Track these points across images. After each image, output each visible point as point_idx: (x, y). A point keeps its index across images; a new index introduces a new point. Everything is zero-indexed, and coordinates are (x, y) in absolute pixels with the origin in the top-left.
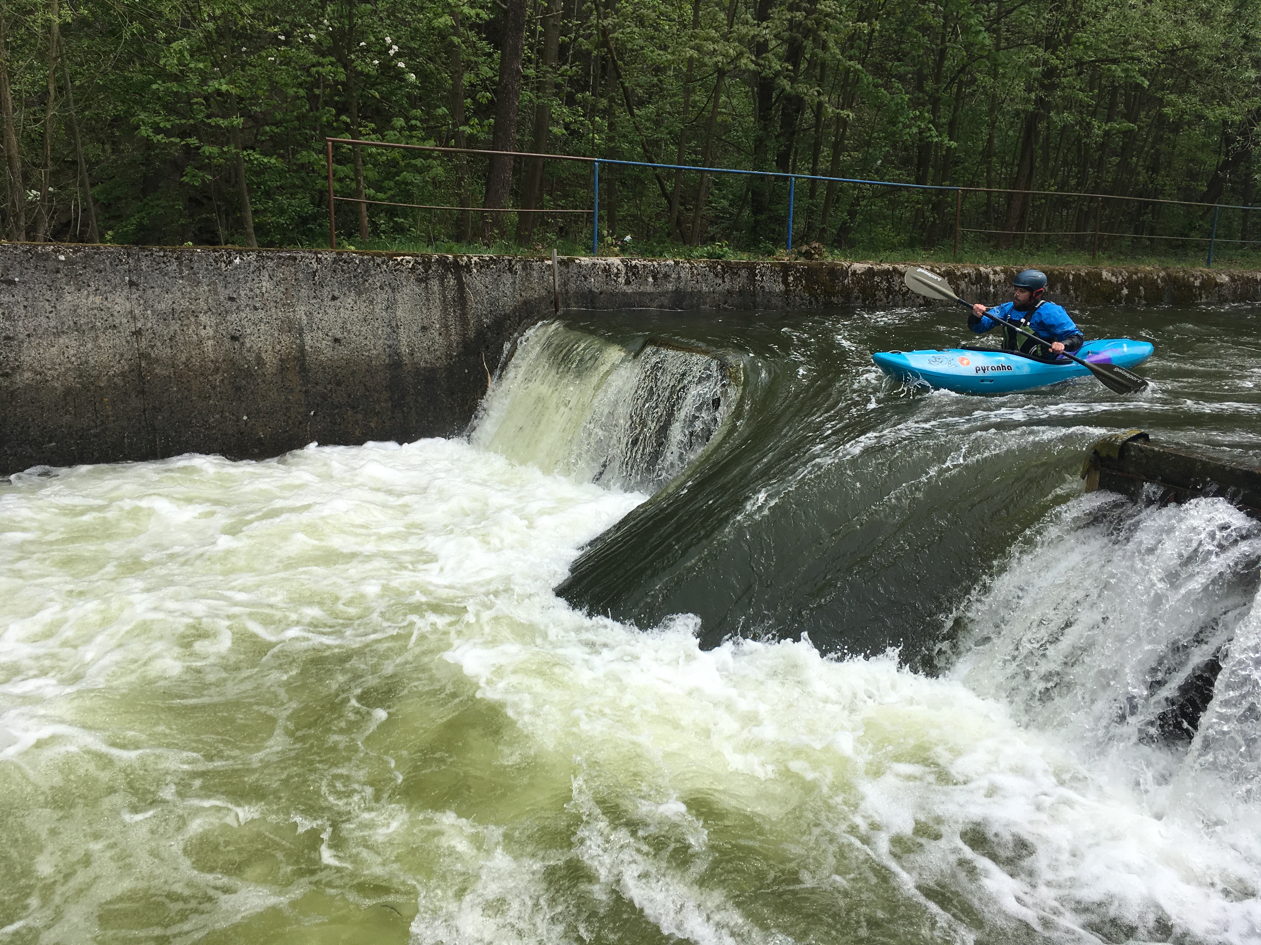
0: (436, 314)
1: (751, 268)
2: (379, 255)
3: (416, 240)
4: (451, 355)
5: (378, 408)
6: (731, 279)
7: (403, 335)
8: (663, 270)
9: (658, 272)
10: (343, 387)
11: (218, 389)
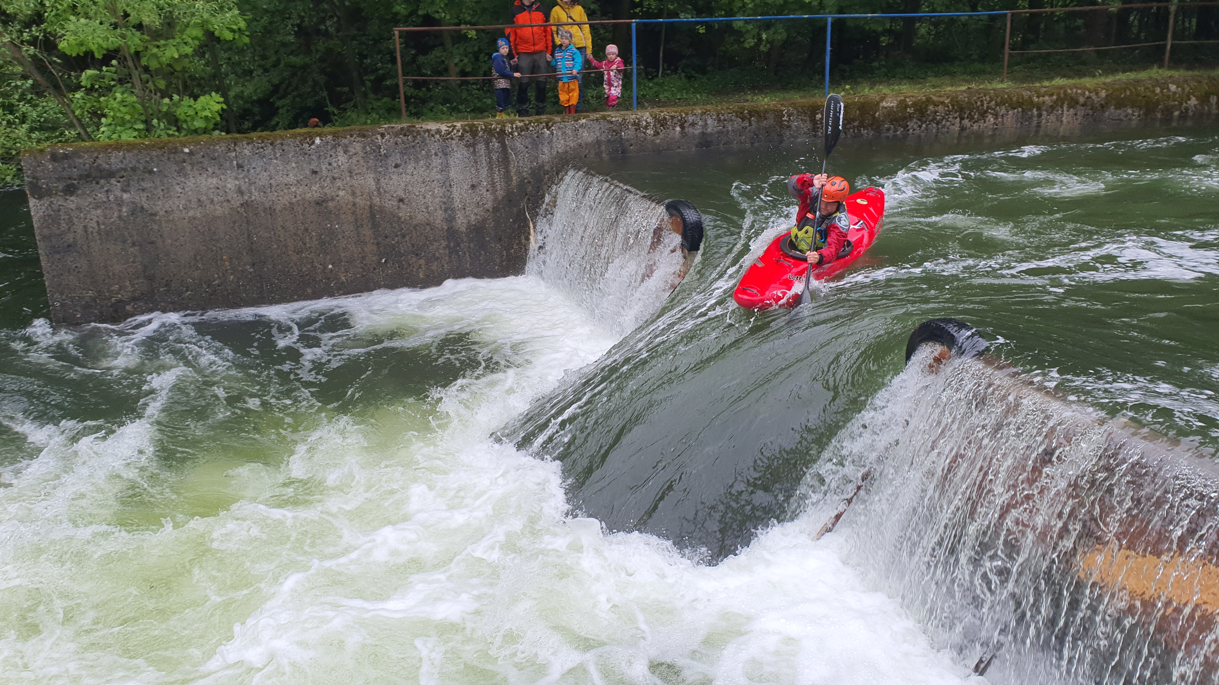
0: (484, 173)
4: (497, 207)
5: (437, 254)
6: (758, 121)
7: (456, 193)
8: (691, 119)
9: (686, 121)
10: (408, 237)
11: (308, 245)
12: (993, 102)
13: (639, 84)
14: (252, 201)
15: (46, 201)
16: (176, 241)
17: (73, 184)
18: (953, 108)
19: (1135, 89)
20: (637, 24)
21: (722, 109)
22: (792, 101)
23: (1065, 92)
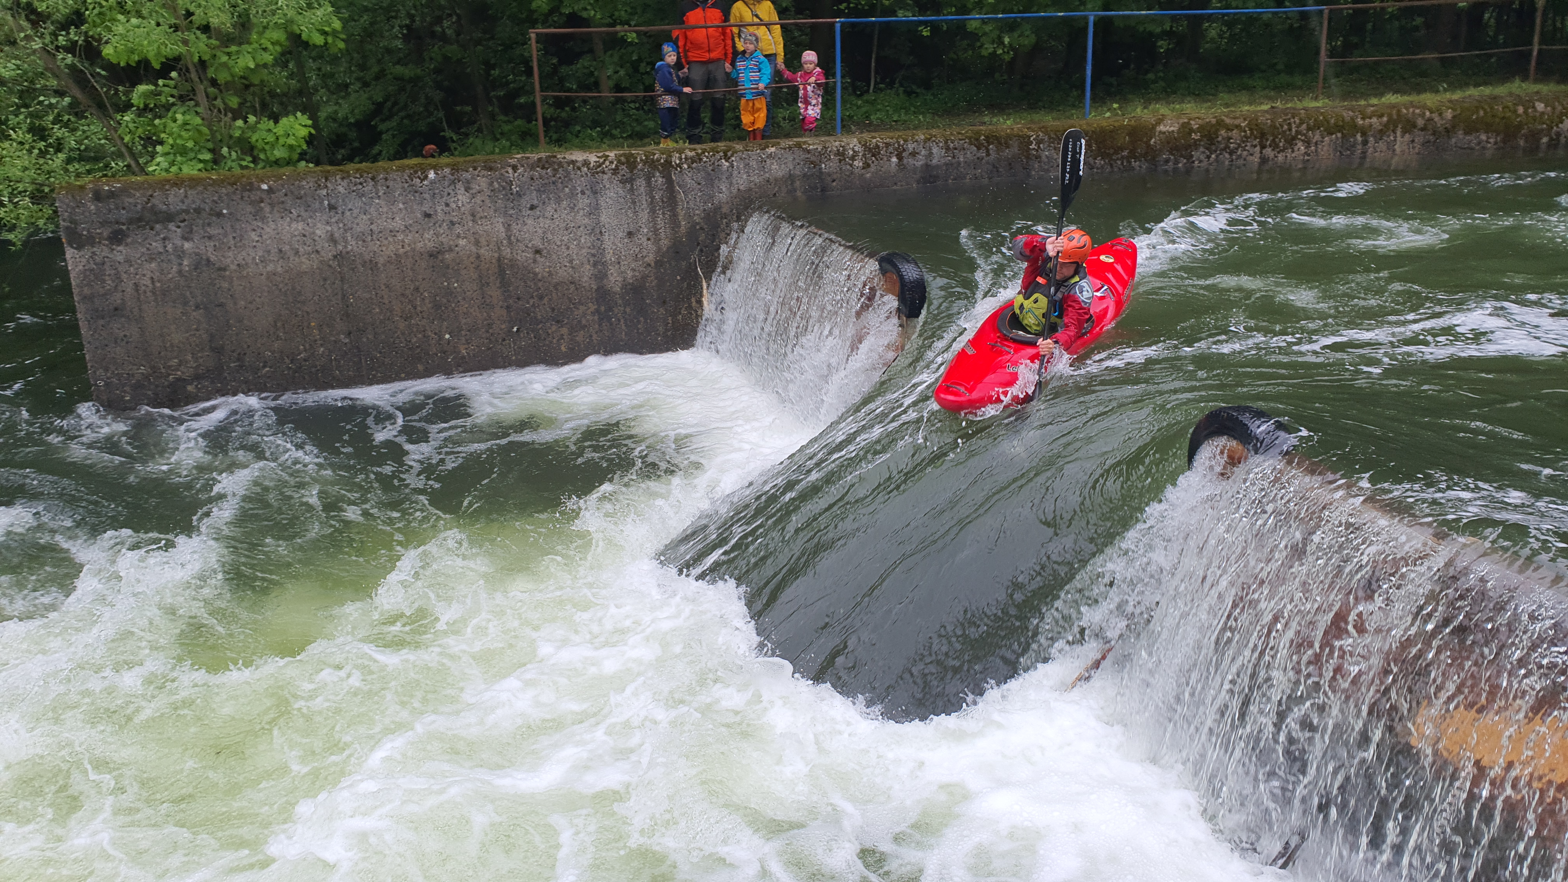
0: (644, 216)
4: (661, 261)
5: (584, 322)
6: (998, 151)
7: (608, 242)
8: (911, 146)
9: (904, 150)
10: (546, 300)
11: (419, 308)
12: (1304, 126)
13: (844, 102)
14: (348, 253)
15: (87, 252)
16: (251, 303)
17: (121, 230)
18: (1252, 133)
19: (1492, 108)
20: (843, 24)
21: (952, 134)
22: (1042, 124)
23: (1399, 111)
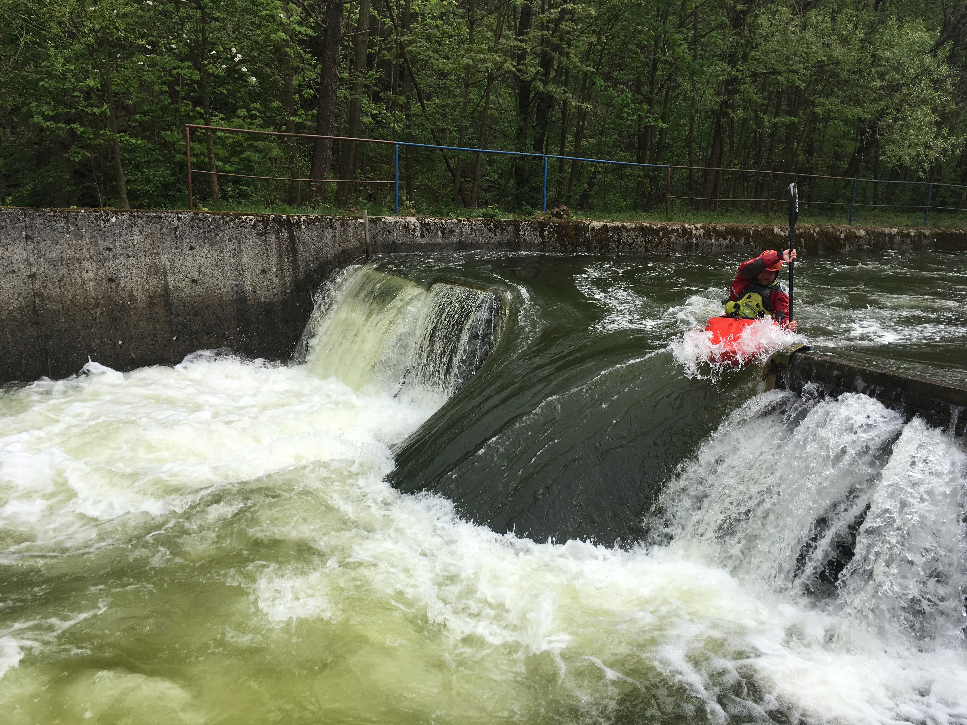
0: (273, 260)
1: (516, 225)
2: (228, 215)
3: (256, 203)
4: (285, 292)
5: (227, 334)
7: (247, 278)
8: (449, 226)
9: (446, 228)
10: (199, 316)
11: (98, 320)
14: (40, 274)
20: (400, 145)
